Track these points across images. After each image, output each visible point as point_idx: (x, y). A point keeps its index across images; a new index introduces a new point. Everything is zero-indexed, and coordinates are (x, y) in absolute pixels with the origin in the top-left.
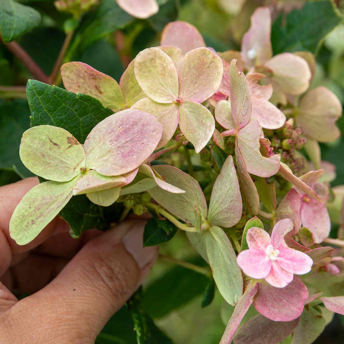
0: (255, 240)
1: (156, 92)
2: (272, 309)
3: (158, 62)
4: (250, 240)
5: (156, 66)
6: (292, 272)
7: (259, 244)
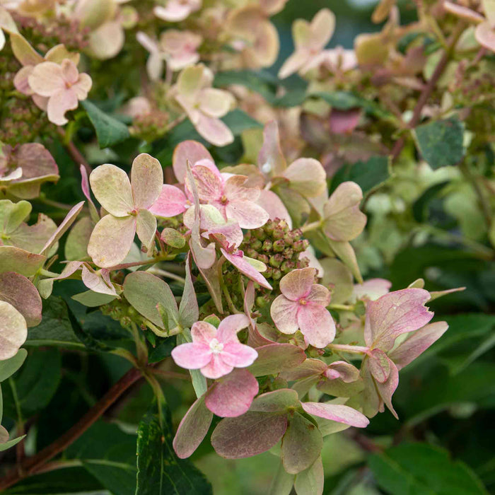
0: (201, 334)
1: (115, 208)
2: (221, 406)
3: (114, 177)
4: (196, 334)
5: (113, 182)
6: (232, 365)
7: (206, 339)
